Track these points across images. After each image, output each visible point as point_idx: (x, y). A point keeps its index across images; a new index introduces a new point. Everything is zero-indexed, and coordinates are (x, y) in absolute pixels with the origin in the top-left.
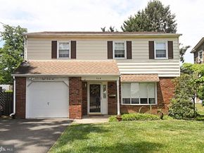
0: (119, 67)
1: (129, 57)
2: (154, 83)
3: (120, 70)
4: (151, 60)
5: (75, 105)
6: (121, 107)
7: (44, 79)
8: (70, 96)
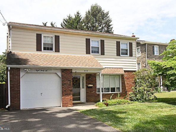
0: (99, 61)
1: (103, 53)
2: (119, 75)
4: (119, 57)
5: (67, 94)
6: (96, 95)
7: (37, 71)
8: (63, 86)
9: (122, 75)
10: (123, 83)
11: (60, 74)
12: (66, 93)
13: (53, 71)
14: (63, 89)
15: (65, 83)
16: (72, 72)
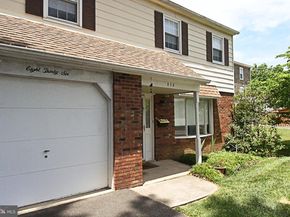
2: (208, 100)
4: (209, 63)
5: (129, 149)
6: (175, 142)
7: (32, 70)
8: (118, 126)
9: (215, 101)
10: (216, 117)
11: (107, 88)
12: (125, 147)
13: (86, 77)
14: (118, 133)
15: (123, 115)
16: (140, 86)
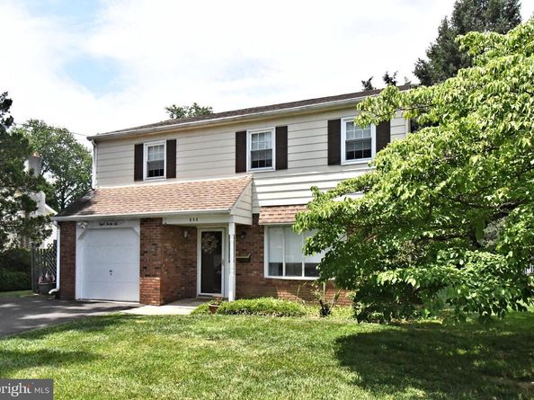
0: (259, 190)
1: (282, 165)
3: (260, 196)
4: (335, 168)
5: (150, 275)
6: (263, 283)
8: (142, 257)
12: (148, 273)
13: (126, 224)
14: (142, 263)
